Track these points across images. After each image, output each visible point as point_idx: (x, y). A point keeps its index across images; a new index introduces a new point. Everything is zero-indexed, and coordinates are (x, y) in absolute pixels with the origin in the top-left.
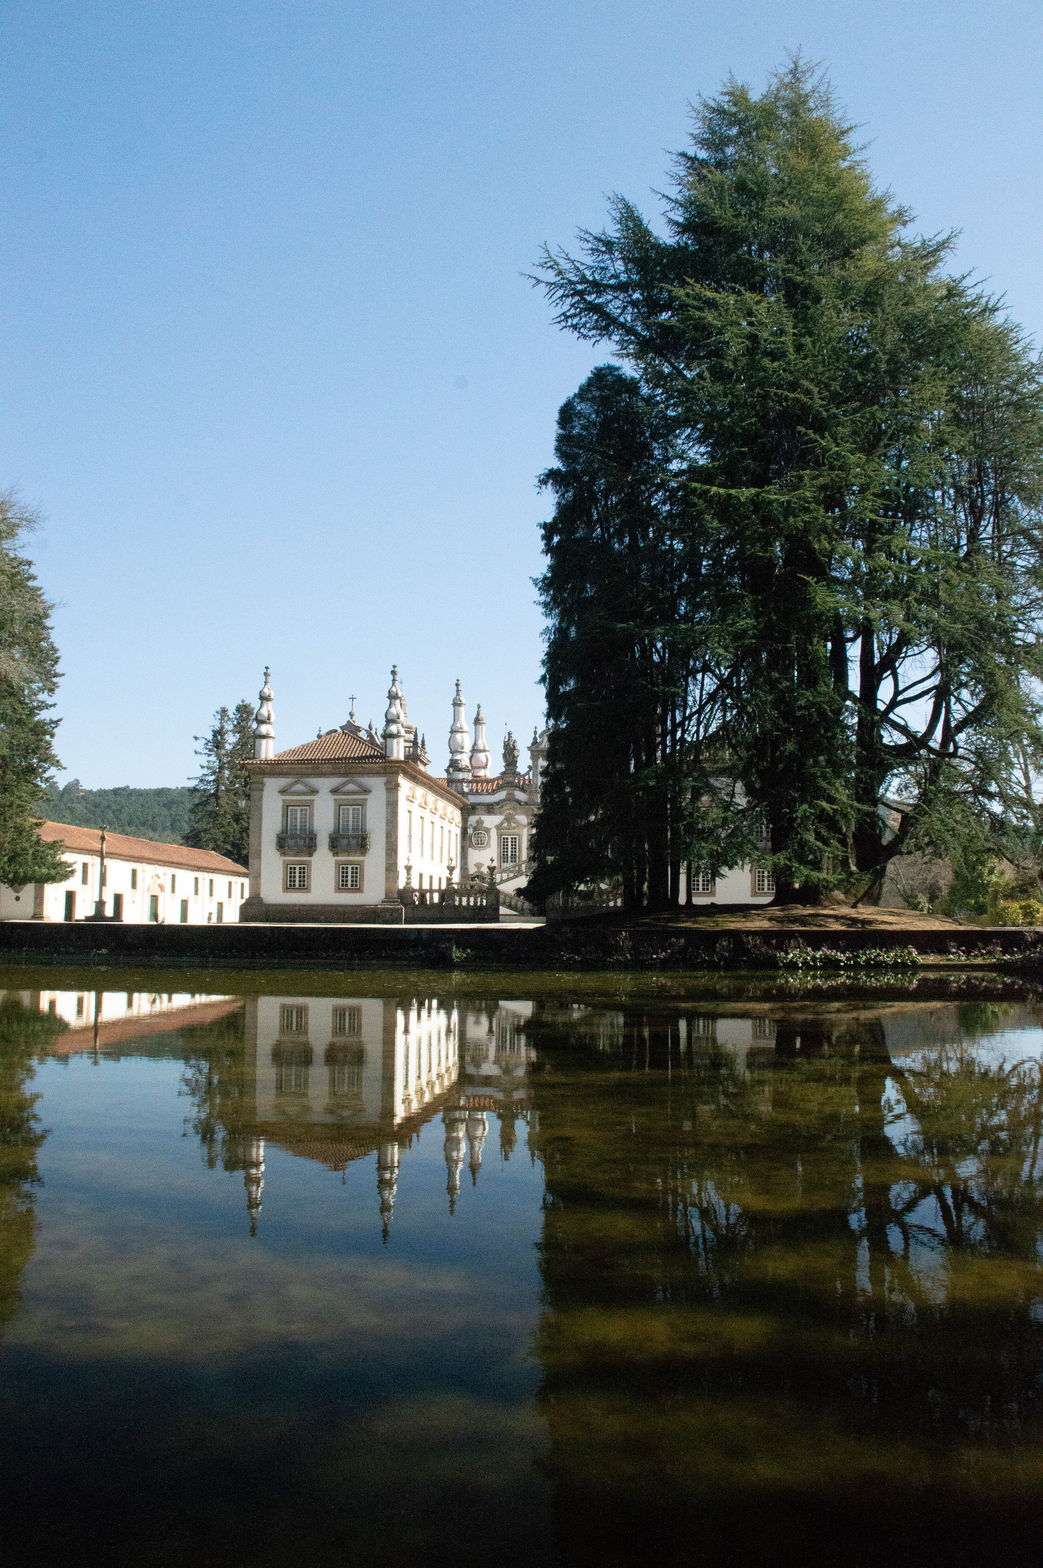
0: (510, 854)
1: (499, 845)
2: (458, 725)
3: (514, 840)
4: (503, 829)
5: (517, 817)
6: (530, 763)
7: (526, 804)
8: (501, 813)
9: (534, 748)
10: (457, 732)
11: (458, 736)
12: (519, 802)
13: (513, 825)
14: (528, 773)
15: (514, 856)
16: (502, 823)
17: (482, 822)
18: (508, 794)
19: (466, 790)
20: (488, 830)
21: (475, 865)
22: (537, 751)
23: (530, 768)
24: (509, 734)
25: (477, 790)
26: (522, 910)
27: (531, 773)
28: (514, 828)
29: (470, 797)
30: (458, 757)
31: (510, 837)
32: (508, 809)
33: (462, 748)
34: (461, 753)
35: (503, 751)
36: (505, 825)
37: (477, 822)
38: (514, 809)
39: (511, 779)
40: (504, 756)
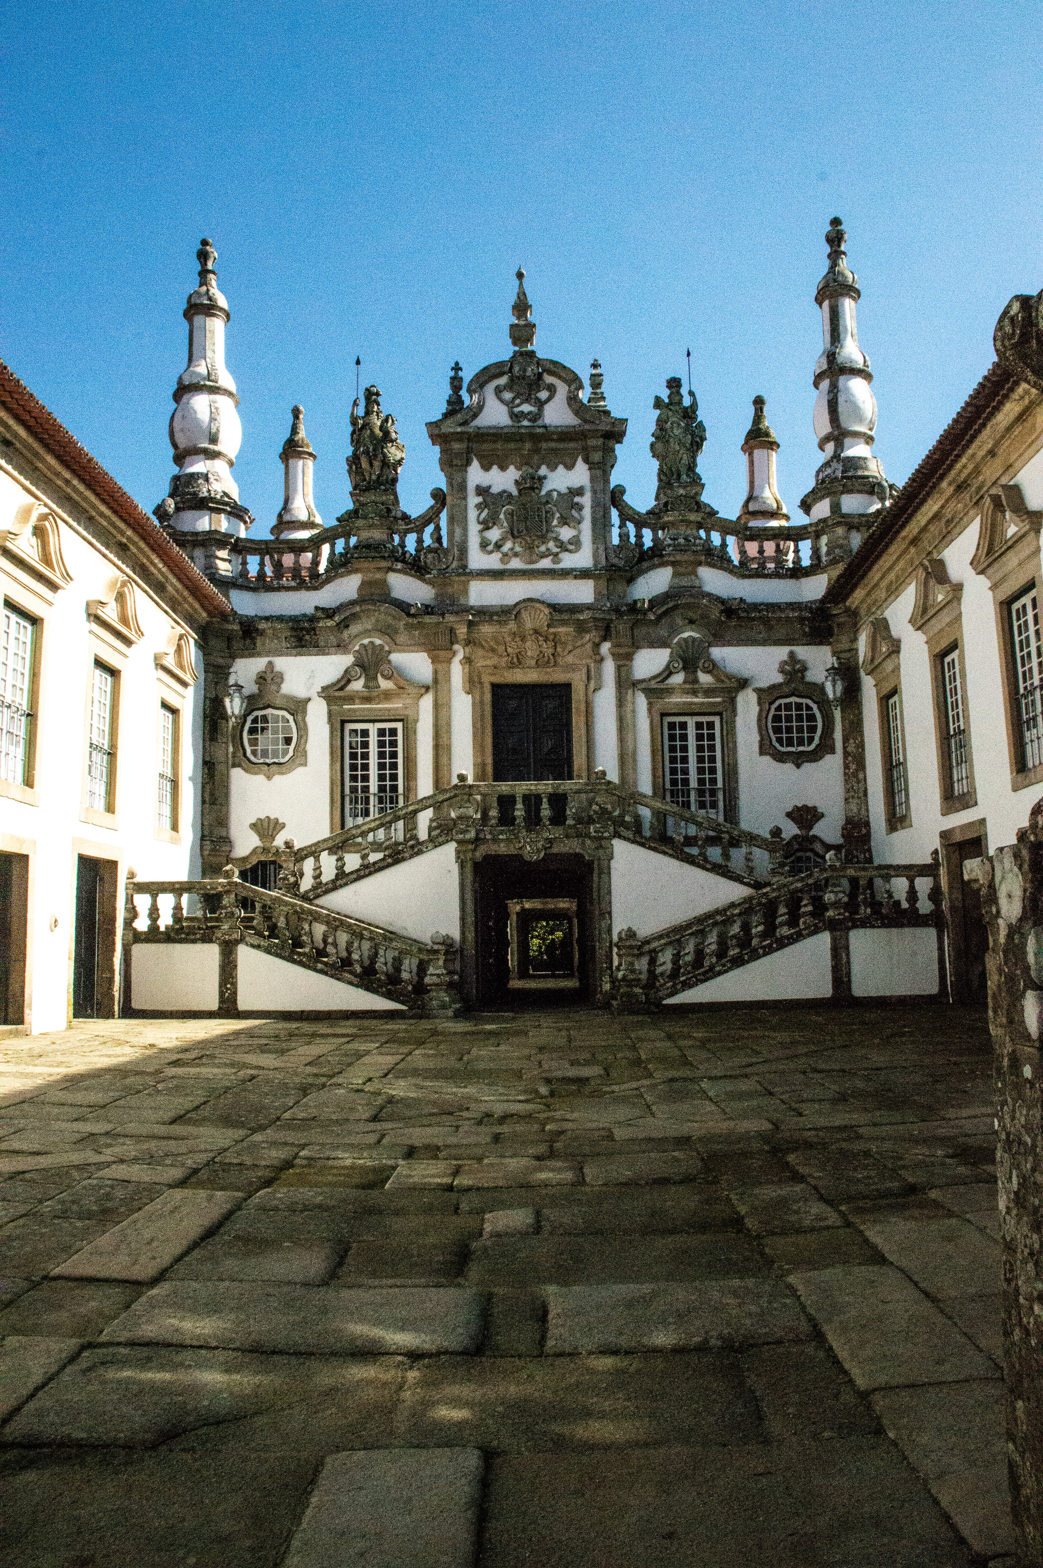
0: (373, 785)
1: (337, 752)
2: (201, 369)
3: (387, 738)
4: (350, 699)
5: (395, 657)
6: (441, 482)
7: (428, 610)
8: (341, 647)
9: (450, 427)
10: (196, 388)
11: (200, 403)
12: (403, 607)
13: (385, 684)
14: (431, 517)
15: (387, 793)
16: (346, 679)
17: (279, 678)
18: (364, 585)
19: (224, 568)
20: (298, 707)
21: (254, 826)
22: (459, 437)
23: (439, 496)
24: (371, 396)
25: (261, 575)
26: (420, 989)
27: (444, 516)
28: (387, 696)
29: (235, 594)
30: (199, 466)
31: (373, 729)
32: (366, 633)
33: (214, 440)
34: (213, 455)
35: (349, 451)
36: (357, 686)
37: (261, 679)
38: (388, 632)
39: (378, 535)
40: (354, 462)
